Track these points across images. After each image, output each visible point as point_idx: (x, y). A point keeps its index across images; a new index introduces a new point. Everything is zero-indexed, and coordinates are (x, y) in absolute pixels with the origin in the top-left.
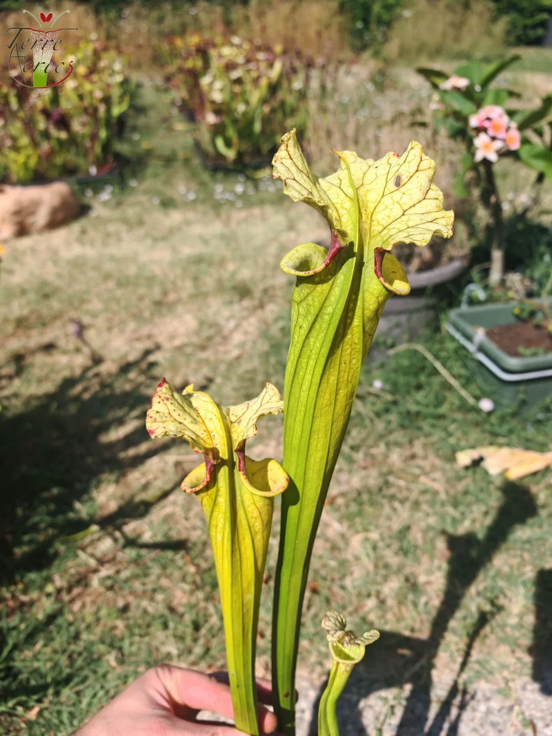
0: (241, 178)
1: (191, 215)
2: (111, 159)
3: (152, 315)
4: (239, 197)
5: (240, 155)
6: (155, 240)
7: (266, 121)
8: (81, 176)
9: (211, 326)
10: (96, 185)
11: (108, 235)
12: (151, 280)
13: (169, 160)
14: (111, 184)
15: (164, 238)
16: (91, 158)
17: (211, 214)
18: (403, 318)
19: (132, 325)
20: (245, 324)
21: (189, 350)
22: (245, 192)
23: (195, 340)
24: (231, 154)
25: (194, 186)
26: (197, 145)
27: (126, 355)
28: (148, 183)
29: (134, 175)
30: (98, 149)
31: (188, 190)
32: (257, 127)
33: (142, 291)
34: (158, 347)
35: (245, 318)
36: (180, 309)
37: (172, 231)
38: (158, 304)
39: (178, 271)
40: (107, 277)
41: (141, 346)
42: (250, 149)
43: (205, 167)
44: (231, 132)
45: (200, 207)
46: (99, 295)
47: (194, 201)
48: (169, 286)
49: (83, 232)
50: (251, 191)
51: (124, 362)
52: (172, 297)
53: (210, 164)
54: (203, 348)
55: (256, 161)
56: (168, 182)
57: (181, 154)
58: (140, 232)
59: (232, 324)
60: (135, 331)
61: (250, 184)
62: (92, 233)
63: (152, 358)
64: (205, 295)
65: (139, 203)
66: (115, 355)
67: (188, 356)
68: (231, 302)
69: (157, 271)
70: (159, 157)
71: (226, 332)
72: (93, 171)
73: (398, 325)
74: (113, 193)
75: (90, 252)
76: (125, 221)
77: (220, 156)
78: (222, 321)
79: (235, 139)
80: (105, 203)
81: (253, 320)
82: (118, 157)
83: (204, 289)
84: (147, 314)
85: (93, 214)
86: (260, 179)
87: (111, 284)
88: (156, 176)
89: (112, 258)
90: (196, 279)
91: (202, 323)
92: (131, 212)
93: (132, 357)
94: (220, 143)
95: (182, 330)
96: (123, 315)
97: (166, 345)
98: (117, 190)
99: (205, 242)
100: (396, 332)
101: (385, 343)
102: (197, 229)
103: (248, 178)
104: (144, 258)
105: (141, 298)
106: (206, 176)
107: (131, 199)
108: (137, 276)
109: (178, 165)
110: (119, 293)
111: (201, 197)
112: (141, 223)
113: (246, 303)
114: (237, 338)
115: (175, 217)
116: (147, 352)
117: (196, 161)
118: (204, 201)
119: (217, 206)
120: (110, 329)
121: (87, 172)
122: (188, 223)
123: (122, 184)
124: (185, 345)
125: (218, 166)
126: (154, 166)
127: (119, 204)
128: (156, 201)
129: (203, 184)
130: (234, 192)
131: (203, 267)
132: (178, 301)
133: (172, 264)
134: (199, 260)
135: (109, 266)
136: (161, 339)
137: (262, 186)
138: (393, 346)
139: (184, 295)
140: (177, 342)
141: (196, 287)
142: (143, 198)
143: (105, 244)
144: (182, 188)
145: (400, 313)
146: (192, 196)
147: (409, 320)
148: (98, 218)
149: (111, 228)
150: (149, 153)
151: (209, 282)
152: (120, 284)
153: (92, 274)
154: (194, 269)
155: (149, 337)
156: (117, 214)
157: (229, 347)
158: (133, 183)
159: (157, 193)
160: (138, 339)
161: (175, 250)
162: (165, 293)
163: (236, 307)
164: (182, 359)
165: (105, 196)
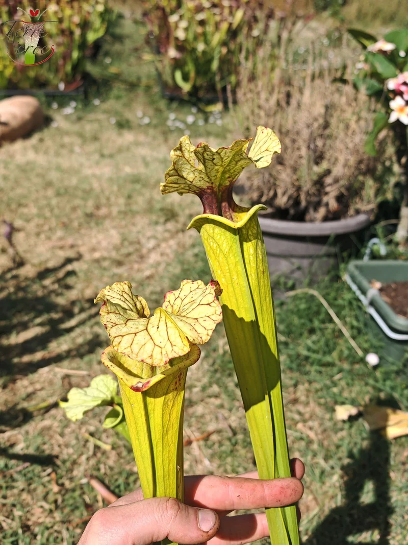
0: (194, 110)
1: (142, 138)
2: (79, 77)
3: (80, 225)
4: (188, 126)
5: (195, 90)
6: (102, 156)
7: (224, 61)
8: (50, 89)
9: (131, 243)
10: (62, 100)
11: (63, 146)
12: (88, 193)
13: (133, 86)
14: (75, 100)
15: (111, 156)
16: (61, 75)
17: (160, 139)
18: (305, 263)
19: (59, 233)
20: (163, 245)
21: (106, 264)
22: (194, 123)
23: (114, 254)
24: (186, 87)
25: (151, 112)
26: (160, 75)
27: (46, 261)
28: (111, 104)
29: (98, 94)
30: (69, 68)
31: (144, 115)
32: (215, 65)
33: (78, 202)
34: (79, 257)
35: (165, 240)
36: (107, 223)
37: (120, 150)
38: (90, 216)
39: (115, 188)
40: (49, 184)
41: (63, 254)
42: (205, 84)
43: (163, 97)
44: (191, 68)
45: (151, 132)
46: (36, 201)
47: (148, 125)
48: (103, 201)
49: (41, 140)
50: (201, 122)
51: (42, 268)
52: (103, 211)
53: (168, 93)
54: (120, 263)
55: (209, 96)
56: (127, 105)
57: (144, 81)
58: (92, 147)
59: (152, 243)
60: (61, 239)
61: (200, 115)
62: (48, 142)
63: (69, 267)
64: (134, 214)
65: (98, 121)
66: (36, 261)
67: (105, 269)
68: (157, 223)
69: (96, 185)
70: (125, 82)
71: (144, 251)
72: (62, 86)
73: (299, 268)
74: (75, 108)
75: (41, 160)
76: (81, 135)
77: (177, 88)
78: (143, 241)
79: (192, 74)
80: (67, 117)
81: (172, 243)
82: (86, 76)
83: (134, 208)
84: (76, 224)
85: (54, 125)
86: (211, 112)
87: (50, 192)
88: (118, 98)
89: (59, 168)
90: (129, 197)
91: (124, 239)
92: (88, 128)
93: (51, 264)
94: (178, 75)
95: (104, 244)
96: (53, 222)
97: (87, 257)
98: (80, 106)
99: (146, 164)
100: (297, 275)
101: (285, 284)
102: (144, 151)
103: (200, 110)
104: (88, 172)
105: (74, 209)
106: (162, 104)
107: (92, 116)
108: (76, 188)
109: (140, 91)
110: (54, 202)
111: (155, 122)
112: (95, 138)
113: (170, 226)
114: (154, 257)
115: (128, 137)
116: (69, 261)
117: (156, 89)
118: (155, 127)
119: (166, 133)
120: (38, 235)
121: (57, 87)
122: (137, 144)
123: (86, 102)
124: (104, 259)
125: (174, 97)
126: (118, 89)
127: (79, 119)
128: (113, 121)
129: (158, 111)
130: (185, 122)
131: (138, 186)
132: (108, 216)
133: (111, 180)
134: (136, 180)
135: (54, 176)
136: (83, 250)
137: (211, 120)
138: (293, 288)
139: (115, 210)
140: (97, 255)
141: (127, 205)
142: (101, 116)
143: (57, 154)
144: (139, 112)
145: (303, 257)
146: (146, 120)
147: (311, 264)
148: (58, 129)
149: (67, 140)
150: (117, 77)
151: (140, 202)
152: (58, 194)
153: (36, 180)
154: (129, 187)
155: (72, 246)
156: (76, 127)
157: (143, 266)
158: (97, 102)
159: (117, 113)
160: (62, 248)
161: (117, 168)
162: (98, 207)
163: (160, 228)
164: (97, 272)
165: (69, 110)
